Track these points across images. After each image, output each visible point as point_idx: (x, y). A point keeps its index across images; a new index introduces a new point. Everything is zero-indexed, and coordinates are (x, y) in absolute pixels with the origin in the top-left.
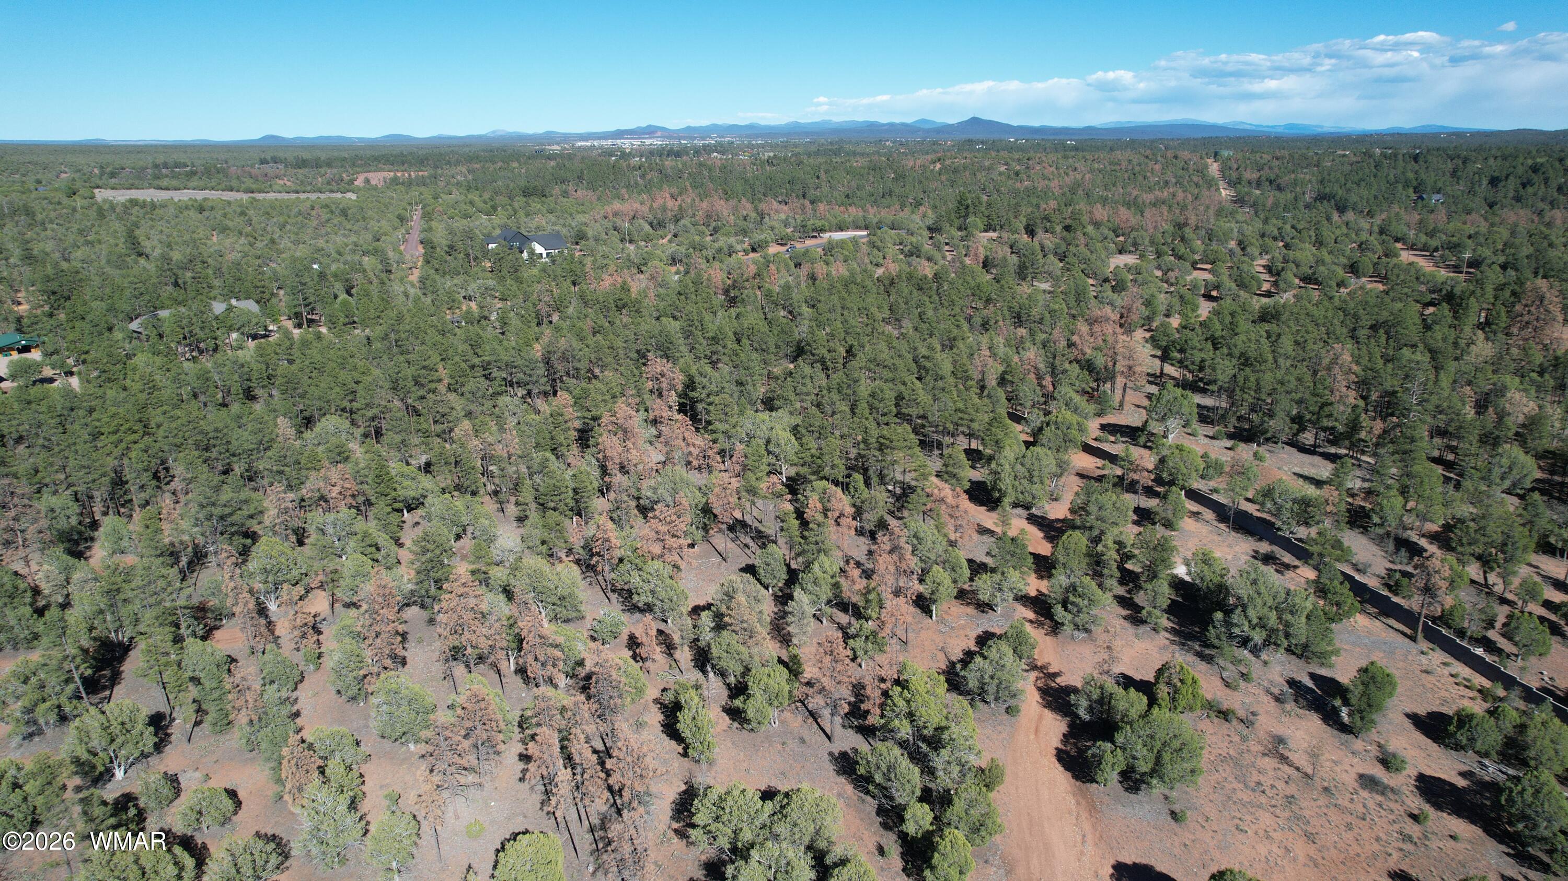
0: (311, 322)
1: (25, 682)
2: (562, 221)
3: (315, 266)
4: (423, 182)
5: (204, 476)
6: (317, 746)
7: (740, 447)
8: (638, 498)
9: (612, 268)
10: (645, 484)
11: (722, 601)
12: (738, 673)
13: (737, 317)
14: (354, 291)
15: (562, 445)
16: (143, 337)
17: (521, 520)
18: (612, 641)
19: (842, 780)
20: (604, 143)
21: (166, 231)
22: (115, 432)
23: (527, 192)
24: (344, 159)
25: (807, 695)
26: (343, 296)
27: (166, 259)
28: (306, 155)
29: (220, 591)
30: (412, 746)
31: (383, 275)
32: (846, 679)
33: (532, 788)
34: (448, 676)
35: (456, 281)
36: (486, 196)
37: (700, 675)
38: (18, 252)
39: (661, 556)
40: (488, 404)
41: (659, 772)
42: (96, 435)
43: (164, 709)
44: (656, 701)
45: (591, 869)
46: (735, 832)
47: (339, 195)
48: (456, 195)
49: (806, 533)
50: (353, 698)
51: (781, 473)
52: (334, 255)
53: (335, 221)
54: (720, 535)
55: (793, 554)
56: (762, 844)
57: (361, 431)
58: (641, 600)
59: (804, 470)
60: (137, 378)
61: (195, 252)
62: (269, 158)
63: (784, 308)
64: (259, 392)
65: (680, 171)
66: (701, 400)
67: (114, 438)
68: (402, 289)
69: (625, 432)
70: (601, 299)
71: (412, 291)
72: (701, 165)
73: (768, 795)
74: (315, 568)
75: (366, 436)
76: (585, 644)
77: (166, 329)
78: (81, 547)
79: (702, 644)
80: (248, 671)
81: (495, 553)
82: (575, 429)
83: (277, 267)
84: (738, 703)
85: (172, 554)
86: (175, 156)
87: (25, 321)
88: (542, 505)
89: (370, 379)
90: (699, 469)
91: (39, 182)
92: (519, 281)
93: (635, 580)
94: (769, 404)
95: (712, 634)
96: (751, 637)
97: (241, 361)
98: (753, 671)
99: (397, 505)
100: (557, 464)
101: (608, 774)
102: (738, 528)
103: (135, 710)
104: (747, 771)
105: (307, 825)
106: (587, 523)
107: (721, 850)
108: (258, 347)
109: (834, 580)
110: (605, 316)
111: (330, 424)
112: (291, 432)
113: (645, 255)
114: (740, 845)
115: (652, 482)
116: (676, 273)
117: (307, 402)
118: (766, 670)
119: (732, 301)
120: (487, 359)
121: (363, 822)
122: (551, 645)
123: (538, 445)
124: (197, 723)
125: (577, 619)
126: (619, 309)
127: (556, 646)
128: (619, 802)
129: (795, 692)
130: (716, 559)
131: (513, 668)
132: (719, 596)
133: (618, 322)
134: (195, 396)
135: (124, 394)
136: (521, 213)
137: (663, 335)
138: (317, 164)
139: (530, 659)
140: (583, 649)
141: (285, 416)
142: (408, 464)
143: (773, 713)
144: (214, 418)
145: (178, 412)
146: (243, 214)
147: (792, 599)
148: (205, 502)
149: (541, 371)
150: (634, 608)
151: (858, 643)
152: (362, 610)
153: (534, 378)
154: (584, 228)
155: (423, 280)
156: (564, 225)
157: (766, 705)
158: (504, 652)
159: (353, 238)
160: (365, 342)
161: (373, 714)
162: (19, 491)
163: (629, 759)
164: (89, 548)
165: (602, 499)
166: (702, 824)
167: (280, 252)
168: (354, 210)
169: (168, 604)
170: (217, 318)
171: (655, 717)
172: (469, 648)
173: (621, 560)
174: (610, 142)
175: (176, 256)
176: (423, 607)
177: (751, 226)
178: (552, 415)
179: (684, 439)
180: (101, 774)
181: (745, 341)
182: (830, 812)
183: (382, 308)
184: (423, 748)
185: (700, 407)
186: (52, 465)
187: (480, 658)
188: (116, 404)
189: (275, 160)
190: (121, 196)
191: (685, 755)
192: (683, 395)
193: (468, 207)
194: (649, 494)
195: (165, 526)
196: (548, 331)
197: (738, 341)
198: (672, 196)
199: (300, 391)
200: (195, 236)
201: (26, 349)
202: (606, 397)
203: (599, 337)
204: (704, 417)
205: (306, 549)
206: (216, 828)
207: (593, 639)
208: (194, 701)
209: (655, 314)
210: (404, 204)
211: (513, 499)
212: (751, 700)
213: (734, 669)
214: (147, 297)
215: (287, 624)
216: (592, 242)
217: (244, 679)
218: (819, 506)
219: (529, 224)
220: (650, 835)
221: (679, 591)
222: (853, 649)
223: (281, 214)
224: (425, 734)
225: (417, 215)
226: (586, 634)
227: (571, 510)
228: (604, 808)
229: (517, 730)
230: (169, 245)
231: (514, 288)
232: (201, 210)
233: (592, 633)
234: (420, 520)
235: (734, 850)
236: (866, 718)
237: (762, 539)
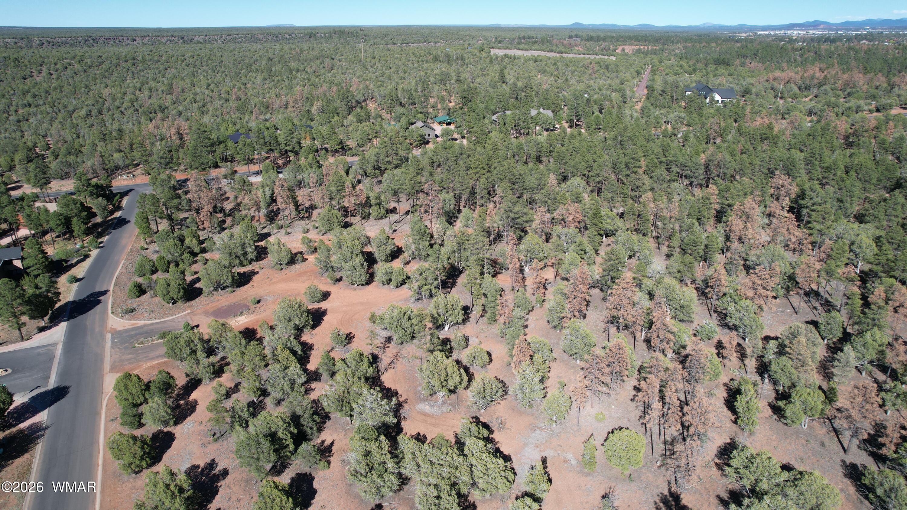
0: (577, 125)
1: (421, 275)
2: (736, 81)
3: (586, 95)
4: (655, 53)
5: (510, 196)
6: (532, 345)
7: (828, 243)
8: (746, 260)
9: (764, 113)
10: (752, 253)
11: (787, 337)
12: (786, 386)
13: (851, 156)
14: (603, 111)
15: (704, 217)
16: (497, 124)
17: (668, 256)
18: (707, 341)
19: (848, 481)
20: (778, 32)
21: (517, 71)
22: (476, 168)
23: (717, 62)
24: (613, 37)
25: (835, 417)
26: (597, 113)
27: (515, 85)
28: (593, 34)
29: (505, 255)
30: (578, 362)
31: (621, 104)
32: (871, 416)
33: (637, 407)
34: (606, 331)
35: (662, 112)
36: (691, 63)
37: (758, 378)
38: (455, 78)
39: (752, 299)
40: (665, 185)
41: (716, 425)
42: (468, 168)
43: (470, 305)
44: (725, 384)
45: (659, 464)
46: (756, 480)
47: (606, 57)
48: (673, 61)
49: (867, 310)
50: (555, 327)
51: (856, 267)
52: (597, 90)
53: (601, 72)
54: (797, 296)
55: (851, 322)
56: (774, 495)
57: (591, 188)
58: (732, 321)
59: (875, 268)
60: (490, 143)
61: (528, 82)
62: (573, 35)
63: (893, 154)
64: (544, 159)
65: (832, 53)
66: (807, 207)
67: (475, 171)
68: (630, 113)
69: (748, 217)
70: (752, 132)
71: (635, 115)
72: (850, 48)
73: (786, 468)
74: (551, 255)
75: (592, 191)
76: (689, 337)
77: (508, 121)
78: (452, 221)
79: (766, 360)
80: (509, 297)
81: (649, 271)
82: (716, 210)
83: (567, 94)
84: (781, 404)
85: (488, 232)
86: (529, 33)
87: (452, 110)
88: (684, 250)
89: (602, 160)
90: (794, 250)
91: (469, 44)
92: (700, 115)
93: (731, 308)
94: (860, 218)
95: (774, 356)
96: (802, 366)
97: (539, 141)
98: (798, 388)
99: (601, 232)
100: (699, 228)
101: (684, 415)
102: (812, 295)
103: (458, 301)
104: (776, 448)
105: (518, 382)
106: (708, 267)
107: (744, 487)
108: (548, 135)
109: (881, 348)
110: (751, 144)
111: (576, 181)
112: (555, 182)
113: (790, 108)
114: (758, 489)
115: (758, 252)
116: (810, 122)
117: (566, 168)
118: (808, 390)
119: (850, 145)
120: (671, 159)
121: (545, 391)
122: (669, 331)
123: (689, 214)
124: (482, 316)
125: (689, 321)
126: (762, 140)
127: (672, 333)
128: (685, 433)
129: (827, 412)
130: (790, 311)
131: (643, 338)
132: (786, 333)
133: (760, 148)
134: (514, 156)
135: (483, 150)
136: (711, 75)
137: (790, 161)
138: (598, 39)
139: (654, 335)
140: (687, 339)
141: (554, 173)
142: (612, 211)
143: (805, 419)
144: (520, 168)
145: (505, 163)
146: (555, 64)
147: (842, 351)
148: (507, 209)
149: (702, 171)
150: (726, 326)
151: (889, 397)
152: (570, 283)
153: (697, 175)
154: (750, 86)
155: (642, 109)
156: (737, 84)
157: (802, 413)
158: (640, 328)
159: (609, 82)
160: (604, 140)
161: (563, 338)
162: (434, 189)
163: (699, 410)
164: (455, 221)
165: (722, 255)
166: (735, 466)
167: (569, 86)
168: (613, 66)
169: (481, 256)
170: (532, 117)
171: (722, 394)
172: (621, 319)
173: (725, 295)
174: (782, 32)
175: (520, 84)
176: (602, 290)
177: (881, 93)
178: (702, 198)
179: (788, 229)
180: (440, 325)
181: (852, 173)
182: (832, 497)
183: (616, 122)
184: (583, 364)
185: (804, 211)
186: (449, 179)
187: (626, 326)
188: (480, 154)
189: (577, 36)
190: (501, 53)
191: (735, 422)
192: (794, 201)
193: (679, 69)
194: (754, 259)
195: (488, 218)
196: (711, 148)
197: (847, 172)
198: (821, 70)
199: (564, 161)
200: (530, 74)
201: (449, 124)
202: (740, 193)
203: (744, 155)
204: (806, 219)
205: (549, 245)
206: (479, 368)
207: (695, 335)
208: (483, 305)
209: (787, 147)
210: (641, 64)
211: (667, 243)
212: (791, 405)
213: (784, 382)
214: (503, 103)
215: (532, 280)
216: (753, 97)
217: (506, 301)
218: (883, 295)
219: (714, 82)
220: (700, 459)
221: (758, 323)
222: (883, 399)
223: (574, 66)
224: (586, 357)
225: (647, 72)
226: (691, 332)
227: (701, 257)
228: (676, 434)
229: (637, 372)
230: (517, 78)
231: (697, 119)
232: (536, 61)
233: (695, 332)
234: (611, 243)
235: (753, 491)
236: (880, 448)
237: (828, 306)
